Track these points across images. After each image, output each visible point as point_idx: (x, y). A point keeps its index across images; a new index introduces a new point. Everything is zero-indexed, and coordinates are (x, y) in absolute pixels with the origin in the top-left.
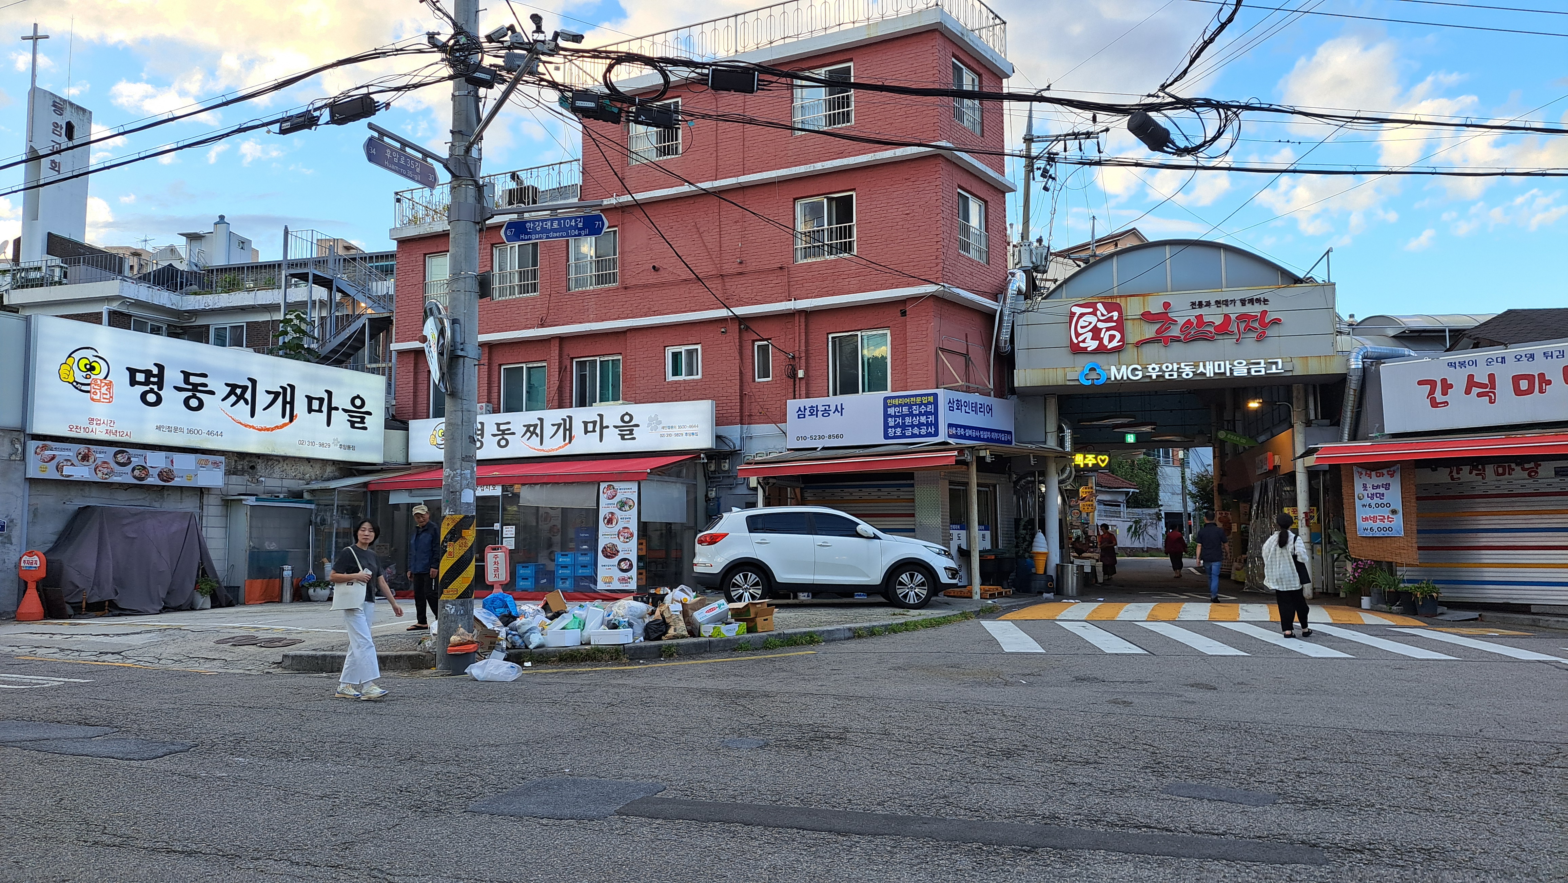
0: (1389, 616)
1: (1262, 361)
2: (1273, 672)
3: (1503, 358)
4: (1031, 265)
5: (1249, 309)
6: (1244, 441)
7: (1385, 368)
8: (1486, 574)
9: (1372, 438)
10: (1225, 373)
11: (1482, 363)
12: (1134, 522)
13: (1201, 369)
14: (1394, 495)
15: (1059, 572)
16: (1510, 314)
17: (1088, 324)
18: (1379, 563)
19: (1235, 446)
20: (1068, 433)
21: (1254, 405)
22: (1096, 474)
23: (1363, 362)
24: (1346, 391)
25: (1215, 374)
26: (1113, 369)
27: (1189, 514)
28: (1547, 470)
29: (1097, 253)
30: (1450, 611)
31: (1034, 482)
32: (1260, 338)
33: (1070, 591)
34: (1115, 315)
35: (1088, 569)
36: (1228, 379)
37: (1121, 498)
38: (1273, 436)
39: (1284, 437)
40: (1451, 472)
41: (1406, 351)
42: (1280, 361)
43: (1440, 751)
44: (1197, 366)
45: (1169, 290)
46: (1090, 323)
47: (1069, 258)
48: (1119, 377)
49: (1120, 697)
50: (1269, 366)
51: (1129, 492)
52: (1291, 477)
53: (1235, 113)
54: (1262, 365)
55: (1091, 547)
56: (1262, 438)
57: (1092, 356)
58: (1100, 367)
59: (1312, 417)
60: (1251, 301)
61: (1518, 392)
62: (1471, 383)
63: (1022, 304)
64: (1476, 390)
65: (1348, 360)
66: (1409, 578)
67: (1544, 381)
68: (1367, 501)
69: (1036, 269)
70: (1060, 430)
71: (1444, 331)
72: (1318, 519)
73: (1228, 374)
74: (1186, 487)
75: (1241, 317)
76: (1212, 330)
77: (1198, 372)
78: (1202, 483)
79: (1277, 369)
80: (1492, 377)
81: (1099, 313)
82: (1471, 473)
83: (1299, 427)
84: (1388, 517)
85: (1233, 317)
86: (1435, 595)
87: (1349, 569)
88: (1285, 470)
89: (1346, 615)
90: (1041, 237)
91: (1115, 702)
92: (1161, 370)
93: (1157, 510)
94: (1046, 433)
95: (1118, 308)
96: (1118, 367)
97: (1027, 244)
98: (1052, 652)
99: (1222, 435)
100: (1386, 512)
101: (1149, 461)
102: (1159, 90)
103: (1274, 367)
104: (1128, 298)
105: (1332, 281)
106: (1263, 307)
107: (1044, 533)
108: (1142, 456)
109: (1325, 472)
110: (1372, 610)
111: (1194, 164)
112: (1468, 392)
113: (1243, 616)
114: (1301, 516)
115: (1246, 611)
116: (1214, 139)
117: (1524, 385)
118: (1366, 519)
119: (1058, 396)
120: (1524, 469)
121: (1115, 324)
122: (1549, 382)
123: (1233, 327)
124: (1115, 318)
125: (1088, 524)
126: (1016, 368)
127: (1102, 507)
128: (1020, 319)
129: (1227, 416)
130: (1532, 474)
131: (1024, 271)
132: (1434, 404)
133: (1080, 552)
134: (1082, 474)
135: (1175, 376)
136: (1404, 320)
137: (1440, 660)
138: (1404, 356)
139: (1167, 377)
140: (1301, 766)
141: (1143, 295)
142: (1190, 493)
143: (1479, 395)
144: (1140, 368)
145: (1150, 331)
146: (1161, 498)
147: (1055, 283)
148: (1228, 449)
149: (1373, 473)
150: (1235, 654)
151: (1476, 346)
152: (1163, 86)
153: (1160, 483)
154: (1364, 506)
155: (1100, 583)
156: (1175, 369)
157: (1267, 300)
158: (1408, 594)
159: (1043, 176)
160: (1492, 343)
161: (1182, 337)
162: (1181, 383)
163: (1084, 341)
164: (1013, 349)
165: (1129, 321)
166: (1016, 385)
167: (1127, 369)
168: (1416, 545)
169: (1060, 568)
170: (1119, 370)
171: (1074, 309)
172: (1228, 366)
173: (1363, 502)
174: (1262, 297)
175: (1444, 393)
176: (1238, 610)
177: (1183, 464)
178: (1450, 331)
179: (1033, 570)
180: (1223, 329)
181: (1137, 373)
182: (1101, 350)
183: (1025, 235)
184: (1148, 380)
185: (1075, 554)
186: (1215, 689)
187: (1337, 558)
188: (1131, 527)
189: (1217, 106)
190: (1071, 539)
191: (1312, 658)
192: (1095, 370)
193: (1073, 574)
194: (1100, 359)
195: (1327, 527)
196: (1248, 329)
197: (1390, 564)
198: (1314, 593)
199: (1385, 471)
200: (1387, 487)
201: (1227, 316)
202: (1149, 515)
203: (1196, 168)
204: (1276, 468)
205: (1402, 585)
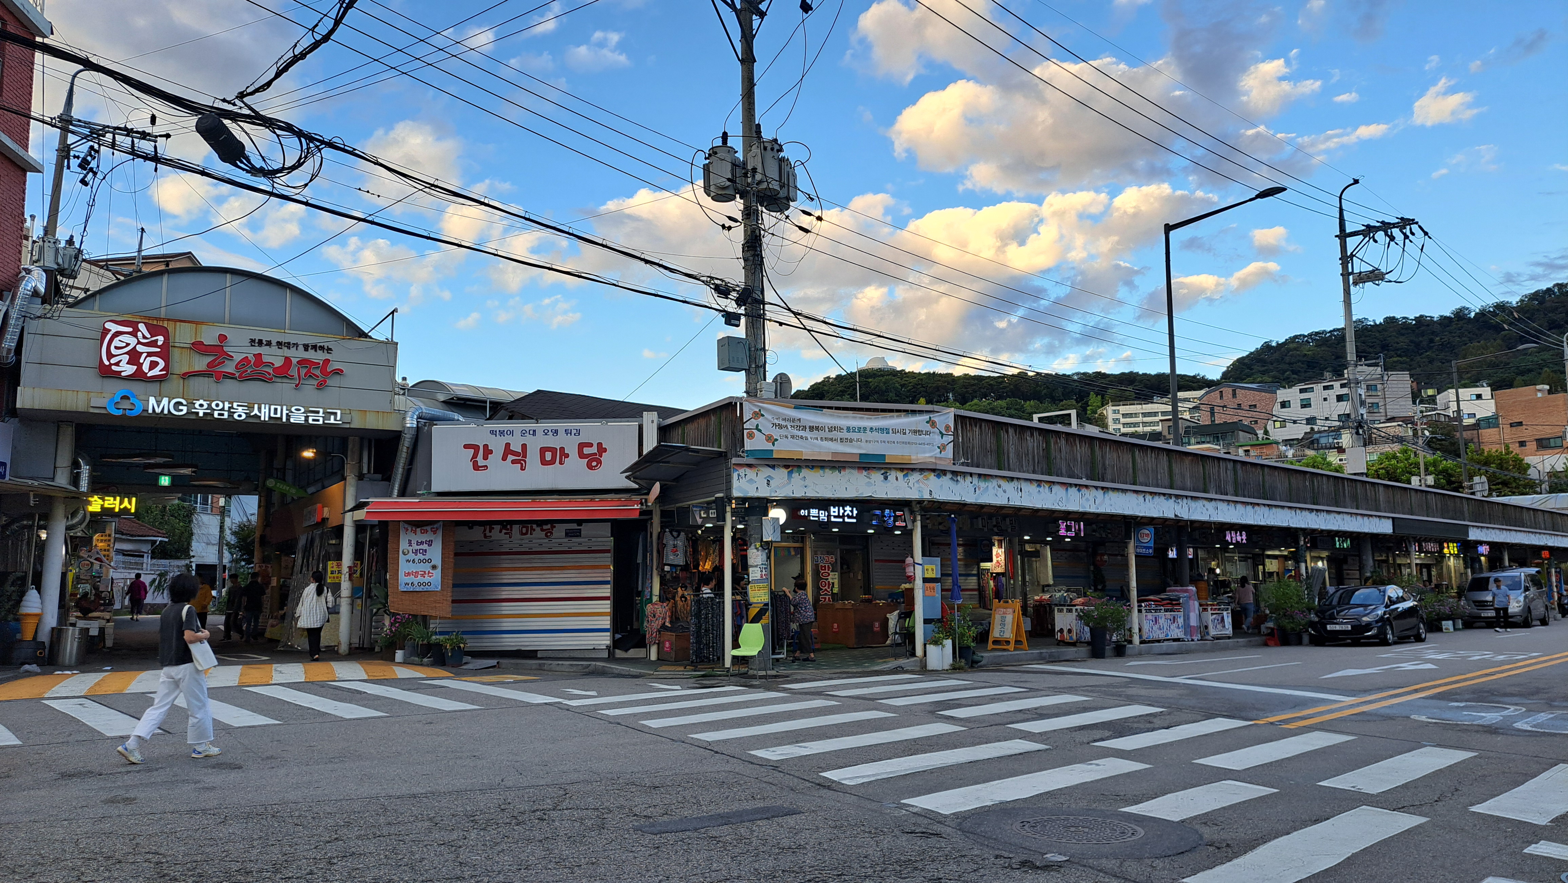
0: (420, 668)
1: (321, 410)
2: (307, 741)
3: (534, 431)
4: (56, 267)
5: (311, 355)
6: (293, 491)
7: (437, 430)
8: (505, 624)
9: (420, 495)
10: (281, 418)
11: (517, 434)
12: (159, 575)
13: (256, 411)
14: (436, 553)
15: (55, 636)
16: (539, 394)
17: (124, 344)
18: (415, 616)
19: (283, 496)
20: (85, 471)
21: (308, 454)
22: (117, 519)
23: (418, 422)
24: (400, 447)
25: (270, 417)
26: (152, 401)
27: (225, 567)
28: (559, 531)
29: (143, 269)
30: (474, 660)
31: (31, 527)
32: (321, 386)
33: (67, 657)
34: (161, 339)
35: (94, 632)
36: (283, 424)
37: (146, 548)
38: (324, 487)
39: (335, 489)
40: (485, 530)
41: (456, 416)
42: (339, 412)
43: (469, 809)
44: (251, 408)
45: (227, 320)
46: (128, 344)
47: (107, 270)
48: (158, 410)
49: (121, 792)
50: (328, 415)
51: (156, 541)
52: (339, 531)
53: (317, 147)
54: (321, 414)
55: (102, 605)
56: (311, 490)
57: (126, 382)
58: (135, 396)
59: (365, 471)
60: (314, 347)
61: (544, 462)
62: (508, 450)
63: (37, 308)
64: (511, 458)
65: (404, 418)
66: (441, 630)
67: (564, 455)
68: (411, 556)
69: (62, 272)
70: (76, 465)
71: (486, 402)
72: (361, 575)
73: (284, 420)
74: (224, 537)
75: (303, 362)
76: (271, 372)
77: (252, 414)
78: (243, 534)
79: (335, 420)
80: (524, 446)
81: (139, 334)
82: (501, 532)
83: (351, 479)
84: (429, 572)
85: (294, 361)
86: (462, 645)
87: (387, 623)
88: (333, 522)
89: (380, 669)
90: (72, 237)
91: (112, 801)
92: (209, 406)
93: (187, 562)
94: (55, 467)
95: (165, 333)
96: (159, 399)
97: (52, 241)
98: (31, 742)
99: (270, 483)
100: (427, 567)
101: (184, 507)
102: (237, 97)
103: (332, 417)
104: (178, 324)
105: (395, 340)
106: (325, 356)
107: (39, 589)
108: (177, 502)
109: (373, 527)
110: (406, 663)
111: (269, 189)
112: (504, 459)
113: (277, 678)
114: (345, 570)
115: (281, 672)
116: (293, 168)
117: (548, 456)
118: (409, 574)
119: (77, 424)
120: (542, 530)
121: (159, 350)
122: (567, 456)
123: (294, 371)
124: (160, 343)
125: (100, 577)
126: (21, 384)
127: (121, 558)
128: (32, 326)
129: (277, 464)
130: (548, 534)
131: (45, 271)
132: (476, 467)
133: (85, 612)
134: (98, 521)
135: (226, 415)
136: (454, 388)
137: (465, 711)
138: (453, 420)
139: (216, 415)
140: (332, 850)
141: (197, 323)
142: (228, 544)
143: (513, 462)
144: (184, 402)
145: (201, 363)
146: (193, 548)
147: (85, 293)
148: (275, 498)
149: (418, 530)
150: (265, 723)
151: (510, 418)
152: (242, 93)
153: (195, 531)
154: (408, 561)
155: (108, 648)
156: (226, 408)
157: (331, 349)
158: (438, 646)
159: (80, 166)
160: (524, 417)
161: (237, 375)
162: (231, 423)
163: (117, 364)
164: (19, 362)
165: (176, 349)
166: (18, 405)
167: (169, 402)
168: (450, 599)
169: (57, 634)
170: (159, 403)
171: (108, 325)
172: (285, 412)
173: (408, 557)
174: (326, 345)
175: (485, 458)
176: (271, 672)
177: (223, 512)
178: (490, 402)
179: (18, 636)
180: (283, 372)
181: (181, 407)
182: (139, 376)
183: (50, 229)
184: (193, 417)
185: (79, 614)
186: (240, 768)
187: (376, 613)
188: (154, 580)
189: (299, 134)
190: (76, 595)
191: (347, 720)
192: (128, 398)
193: (73, 638)
194: (136, 388)
195: (369, 582)
196: (310, 375)
197: (425, 617)
198: (350, 649)
199: (429, 528)
200: (430, 543)
201: (288, 360)
202: (178, 566)
203: (271, 194)
204: (324, 520)
205: (434, 637)
